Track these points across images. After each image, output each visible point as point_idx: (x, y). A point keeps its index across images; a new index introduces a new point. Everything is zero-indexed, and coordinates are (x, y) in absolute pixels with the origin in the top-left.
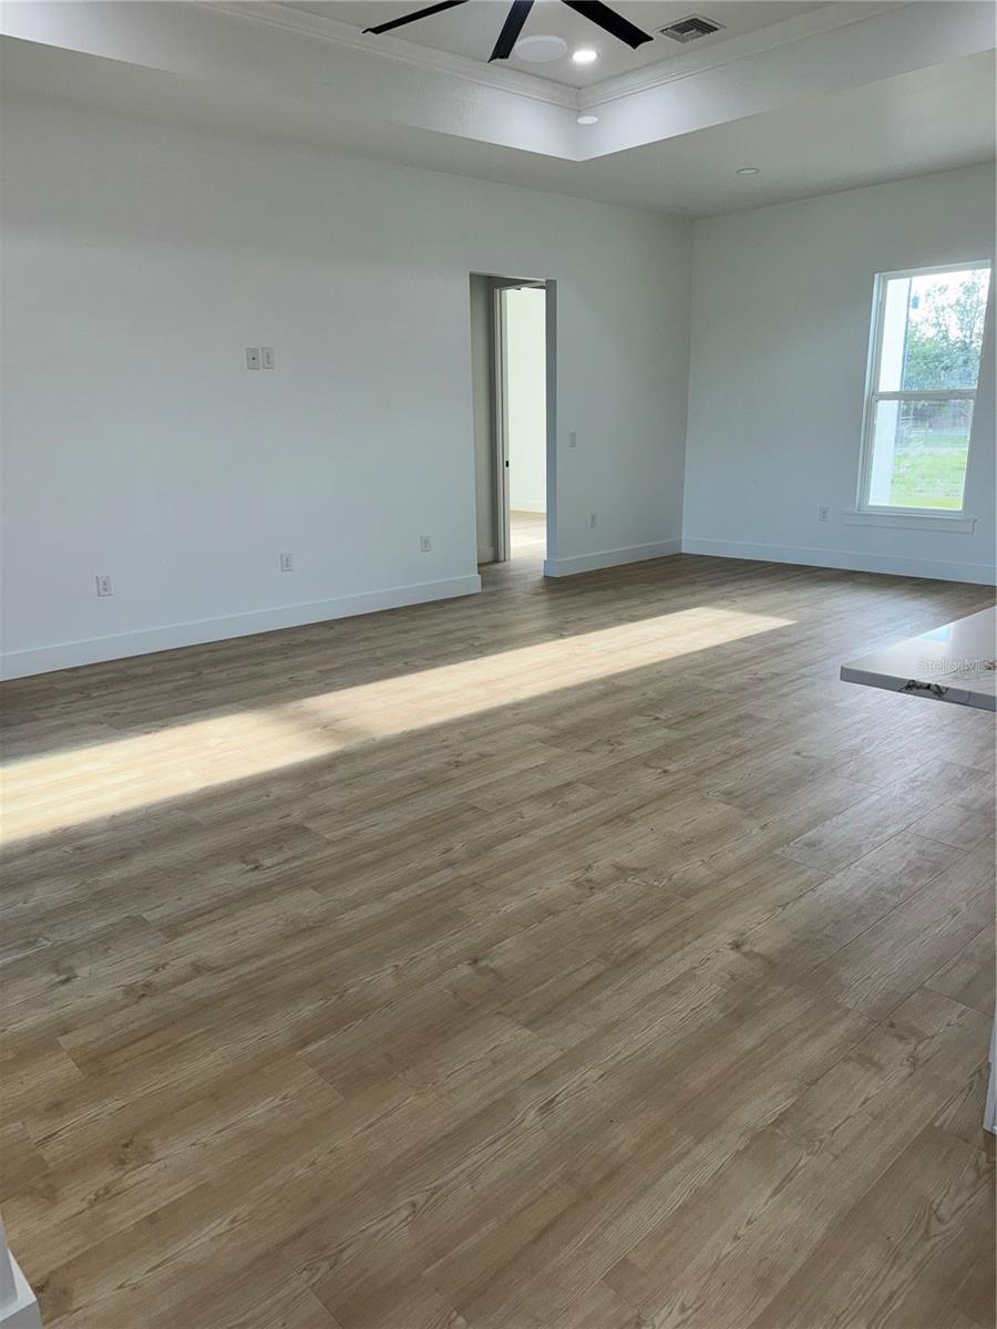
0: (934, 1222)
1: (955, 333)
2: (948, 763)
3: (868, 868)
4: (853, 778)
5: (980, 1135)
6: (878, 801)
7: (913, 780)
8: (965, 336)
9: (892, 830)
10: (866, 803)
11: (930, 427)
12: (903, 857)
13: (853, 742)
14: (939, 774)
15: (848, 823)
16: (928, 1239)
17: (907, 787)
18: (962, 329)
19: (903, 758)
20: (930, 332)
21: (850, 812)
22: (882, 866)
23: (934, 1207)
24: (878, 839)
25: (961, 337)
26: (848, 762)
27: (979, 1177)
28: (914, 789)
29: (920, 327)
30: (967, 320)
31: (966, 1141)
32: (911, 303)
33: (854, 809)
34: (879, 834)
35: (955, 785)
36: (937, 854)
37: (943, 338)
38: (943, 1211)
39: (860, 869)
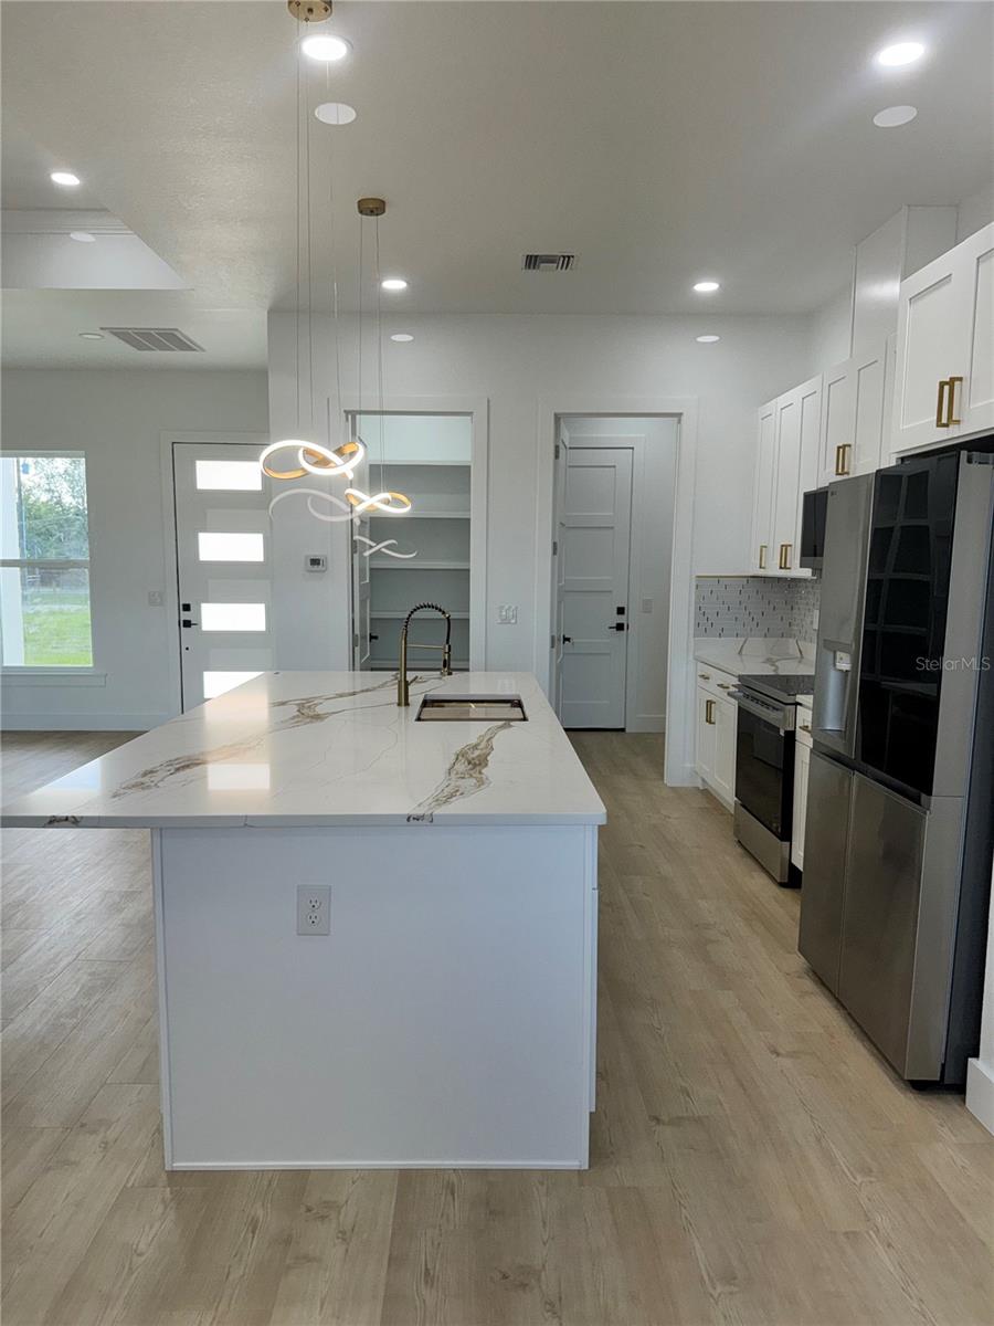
0: (135, 1258)
1: (68, 500)
2: (108, 892)
3: (46, 1002)
4: (23, 926)
5: (164, 1176)
6: (47, 941)
7: (78, 914)
8: (78, 503)
9: (63, 964)
10: (36, 947)
11: (58, 585)
12: (76, 983)
13: (18, 894)
14: (100, 904)
15: (22, 969)
16: (132, 1273)
17: (74, 922)
18: (74, 497)
19: (66, 897)
20: (44, 497)
21: (22, 959)
22: (58, 997)
23: (134, 1246)
24: (52, 974)
25: (74, 503)
26: (14, 915)
27: (166, 1208)
28: (79, 922)
29: (34, 491)
30: (77, 489)
31: (154, 1186)
32: (21, 469)
33: (26, 955)
34: (52, 970)
35: (116, 908)
36: (106, 971)
37: (57, 503)
38: (142, 1246)
39: (39, 1006)
